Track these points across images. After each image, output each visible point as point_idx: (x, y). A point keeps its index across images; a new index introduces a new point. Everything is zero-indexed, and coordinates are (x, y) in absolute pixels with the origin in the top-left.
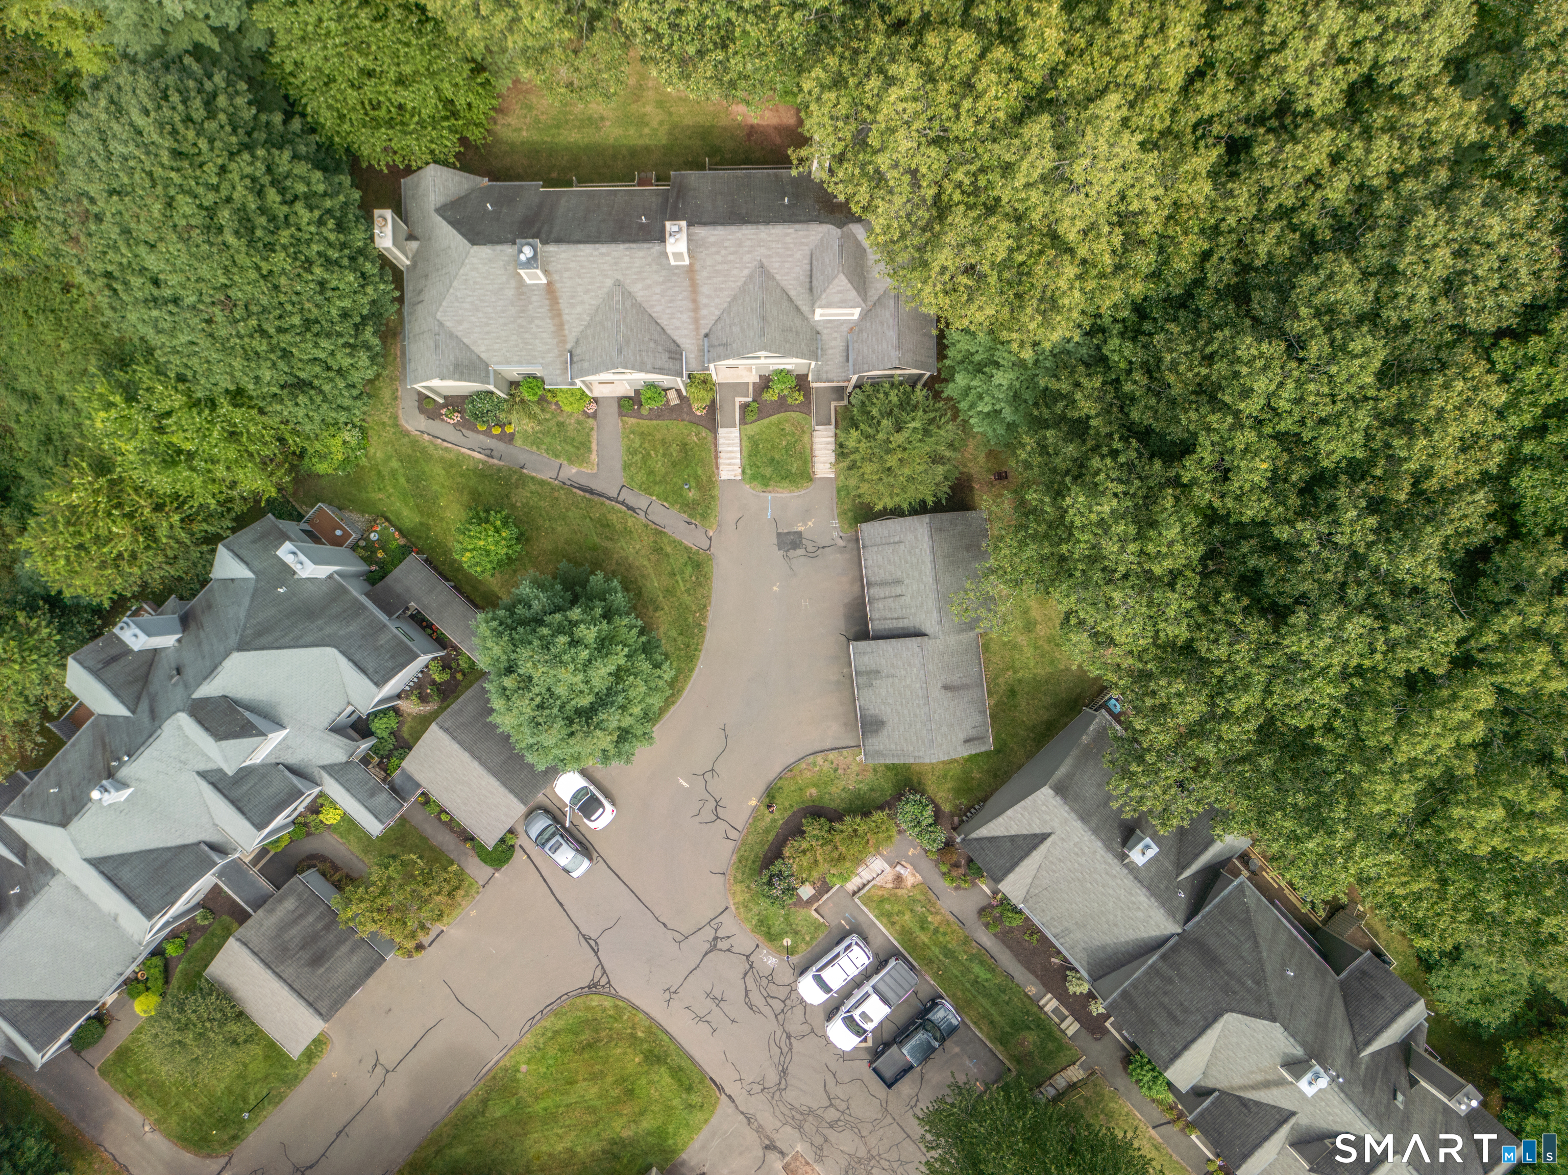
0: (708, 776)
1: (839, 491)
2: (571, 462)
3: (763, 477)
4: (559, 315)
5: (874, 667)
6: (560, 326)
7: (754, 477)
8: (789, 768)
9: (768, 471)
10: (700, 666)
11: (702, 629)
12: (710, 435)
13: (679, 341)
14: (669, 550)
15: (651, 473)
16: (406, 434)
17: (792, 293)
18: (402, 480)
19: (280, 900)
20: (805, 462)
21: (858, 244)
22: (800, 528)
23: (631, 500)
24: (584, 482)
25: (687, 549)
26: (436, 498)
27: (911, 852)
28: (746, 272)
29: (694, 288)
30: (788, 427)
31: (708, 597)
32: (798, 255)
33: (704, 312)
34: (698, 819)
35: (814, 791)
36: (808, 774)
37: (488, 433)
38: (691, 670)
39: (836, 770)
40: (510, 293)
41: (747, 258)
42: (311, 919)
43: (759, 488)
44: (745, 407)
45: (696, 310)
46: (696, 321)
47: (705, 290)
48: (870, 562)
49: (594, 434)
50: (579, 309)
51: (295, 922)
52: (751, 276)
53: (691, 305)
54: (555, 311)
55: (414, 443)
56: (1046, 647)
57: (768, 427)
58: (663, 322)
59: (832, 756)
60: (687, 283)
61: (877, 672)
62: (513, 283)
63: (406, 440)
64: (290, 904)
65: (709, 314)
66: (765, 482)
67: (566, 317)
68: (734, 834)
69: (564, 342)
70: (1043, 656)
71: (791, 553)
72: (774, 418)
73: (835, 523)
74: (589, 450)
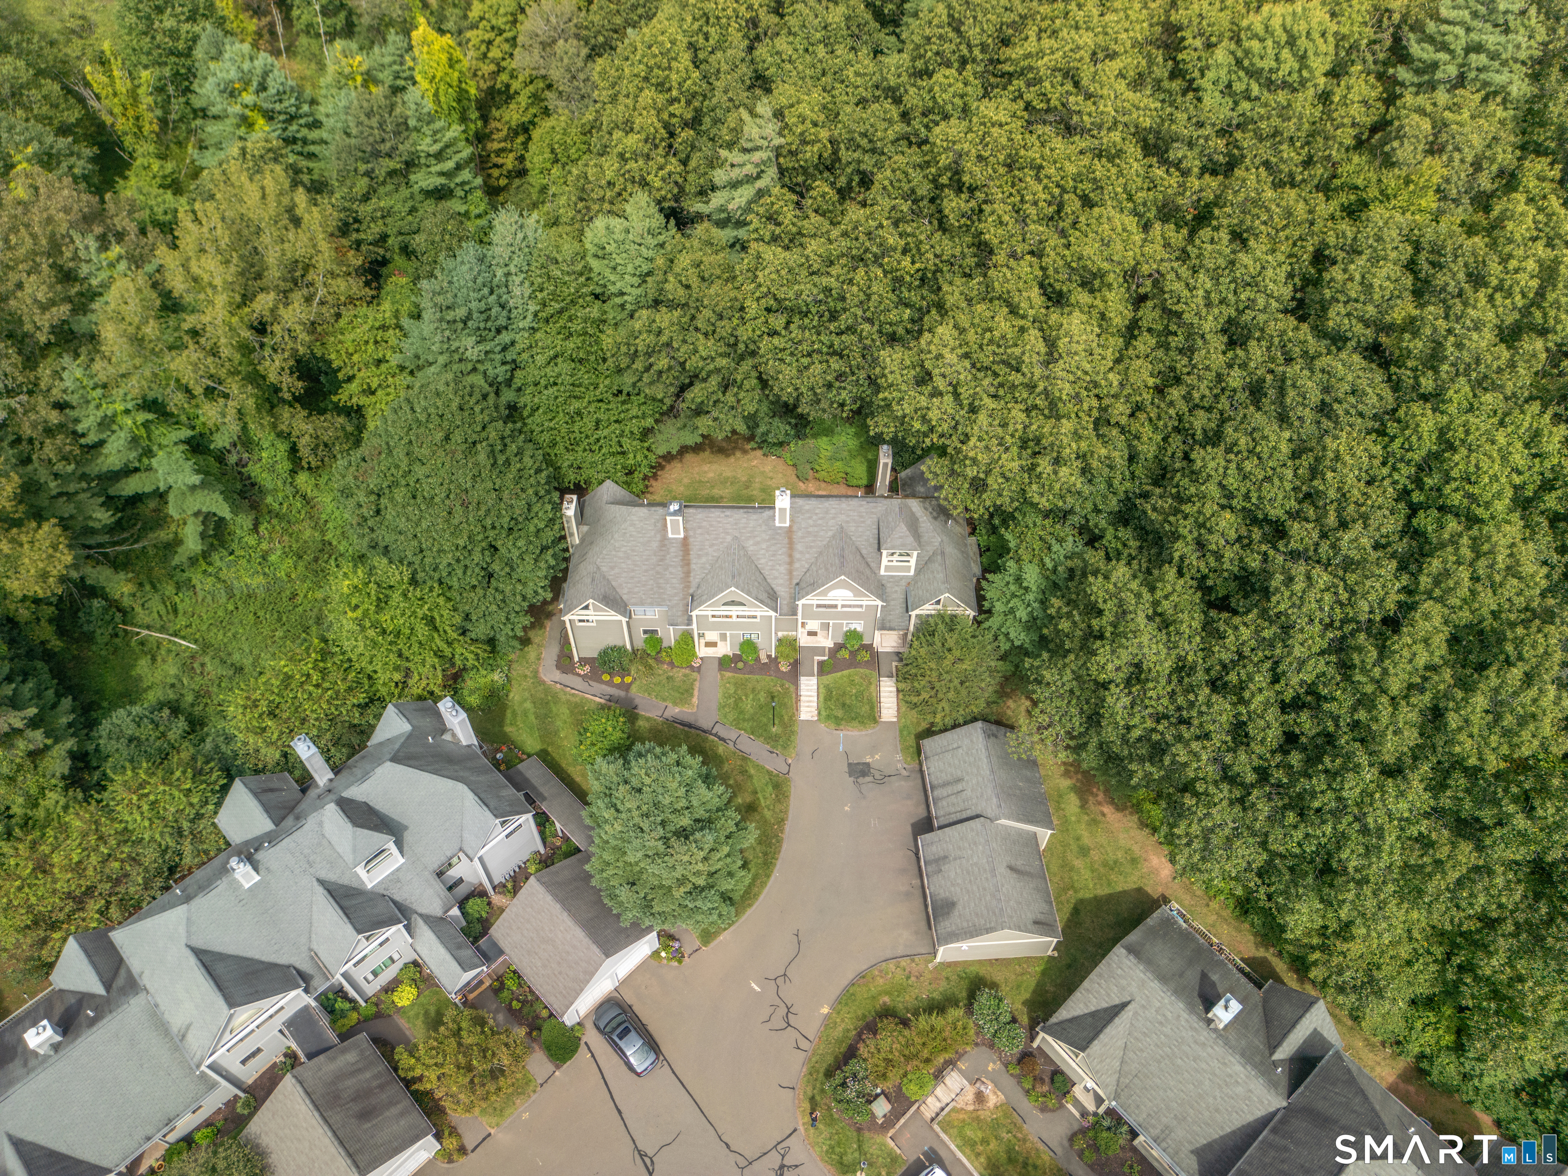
0: (780, 981)
1: (901, 731)
2: (675, 704)
3: (836, 718)
4: (688, 564)
5: (942, 854)
6: (687, 574)
7: (828, 717)
8: (862, 976)
9: (840, 713)
10: (776, 874)
11: (780, 841)
12: (792, 688)
13: (777, 589)
14: (752, 771)
15: (742, 712)
16: (544, 682)
17: (864, 552)
18: (532, 717)
19: (343, 1051)
20: (872, 708)
21: (913, 514)
22: (868, 760)
23: (723, 733)
24: (687, 719)
25: (769, 773)
26: (556, 733)
27: (991, 1067)
28: (830, 534)
29: (791, 545)
30: (857, 679)
31: (786, 812)
32: (869, 522)
33: (797, 565)
34: (769, 1025)
35: (886, 999)
36: (881, 981)
37: (610, 683)
38: (768, 876)
39: (908, 978)
40: (655, 545)
41: (831, 522)
42: (368, 1075)
43: (833, 726)
44: (821, 664)
45: (791, 563)
46: (790, 572)
47: (799, 547)
48: (932, 770)
49: (697, 684)
50: (704, 560)
51: (353, 1073)
52: (834, 536)
53: (787, 559)
54: (686, 562)
55: (547, 690)
56: (1102, 870)
57: (841, 678)
58: (766, 572)
59: (904, 963)
60: (786, 541)
61: (946, 857)
62: (659, 537)
63: (541, 688)
64: (351, 1057)
65: (800, 566)
66: (838, 721)
67: (693, 566)
68: (804, 1044)
69: (688, 587)
70: (1100, 878)
71: (861, 780)
72: (845, 672)
73: (899, 757)
74: (692, 695)
